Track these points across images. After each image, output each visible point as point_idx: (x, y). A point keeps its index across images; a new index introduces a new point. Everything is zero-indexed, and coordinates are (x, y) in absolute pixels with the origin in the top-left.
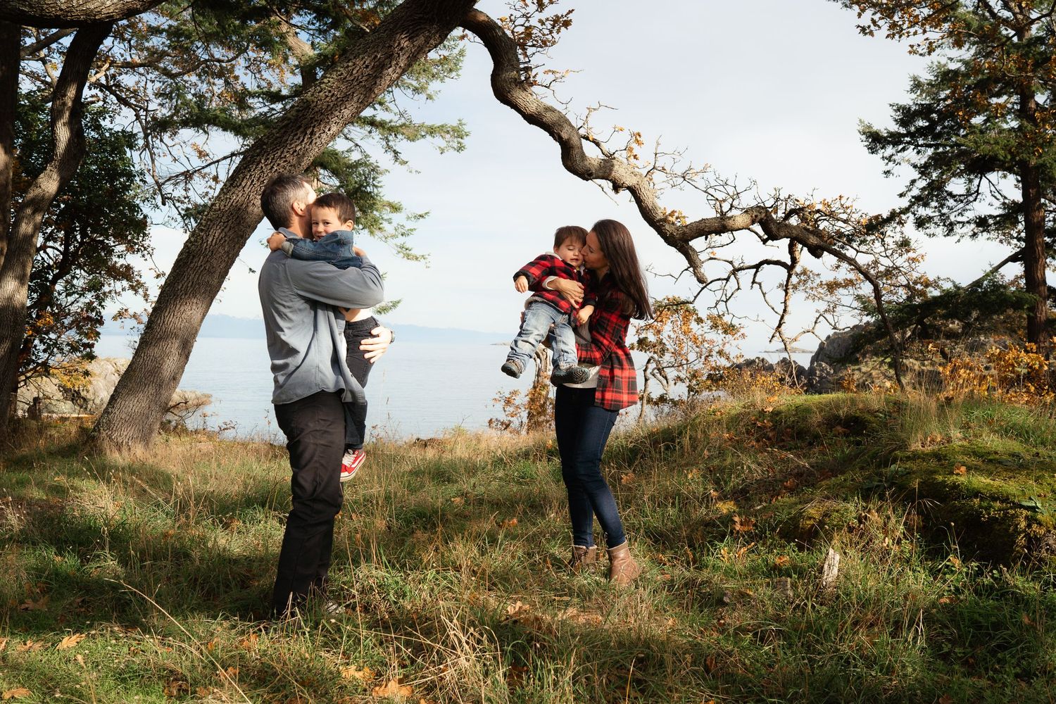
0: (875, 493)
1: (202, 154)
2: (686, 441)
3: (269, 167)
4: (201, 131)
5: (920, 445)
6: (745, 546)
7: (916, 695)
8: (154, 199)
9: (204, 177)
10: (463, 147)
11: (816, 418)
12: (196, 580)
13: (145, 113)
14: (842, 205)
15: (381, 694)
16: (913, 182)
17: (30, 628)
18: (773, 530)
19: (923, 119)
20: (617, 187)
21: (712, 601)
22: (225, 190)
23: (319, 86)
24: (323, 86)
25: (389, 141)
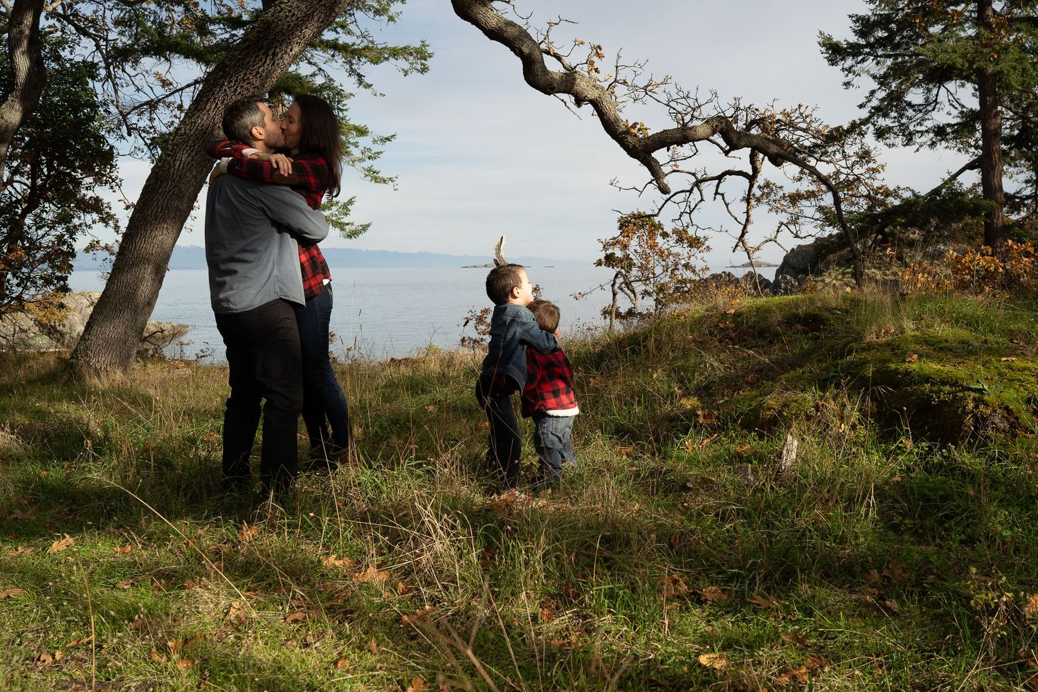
0: (831, 383)
1: (165, 83)
2: (651, 344)
3: (233, 89)
4: (162, 59)
5: (874, 337)
6: (708, 437)
7: (868, 562)
8: (120, 129)
9: (168, 107)
10: (427, 68)
11: (778, 317)
12: (179, 487)
13: (105, 43)
14: (801, 114)
15: (360, 579)
16: (873, 93)
17: (21, 535)
18: (735, 421)
19: (882, 29)
20: (579, 101)
21: (675, 488)
22: (190, 115)
23: (279, 6)
24: (283, 6)
25: (352, 64)
